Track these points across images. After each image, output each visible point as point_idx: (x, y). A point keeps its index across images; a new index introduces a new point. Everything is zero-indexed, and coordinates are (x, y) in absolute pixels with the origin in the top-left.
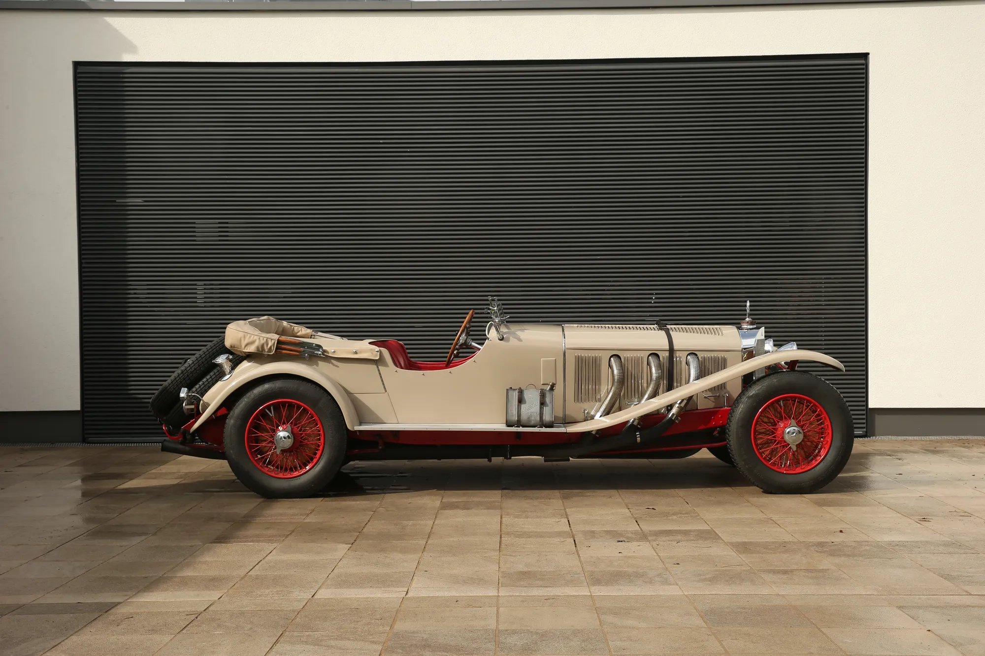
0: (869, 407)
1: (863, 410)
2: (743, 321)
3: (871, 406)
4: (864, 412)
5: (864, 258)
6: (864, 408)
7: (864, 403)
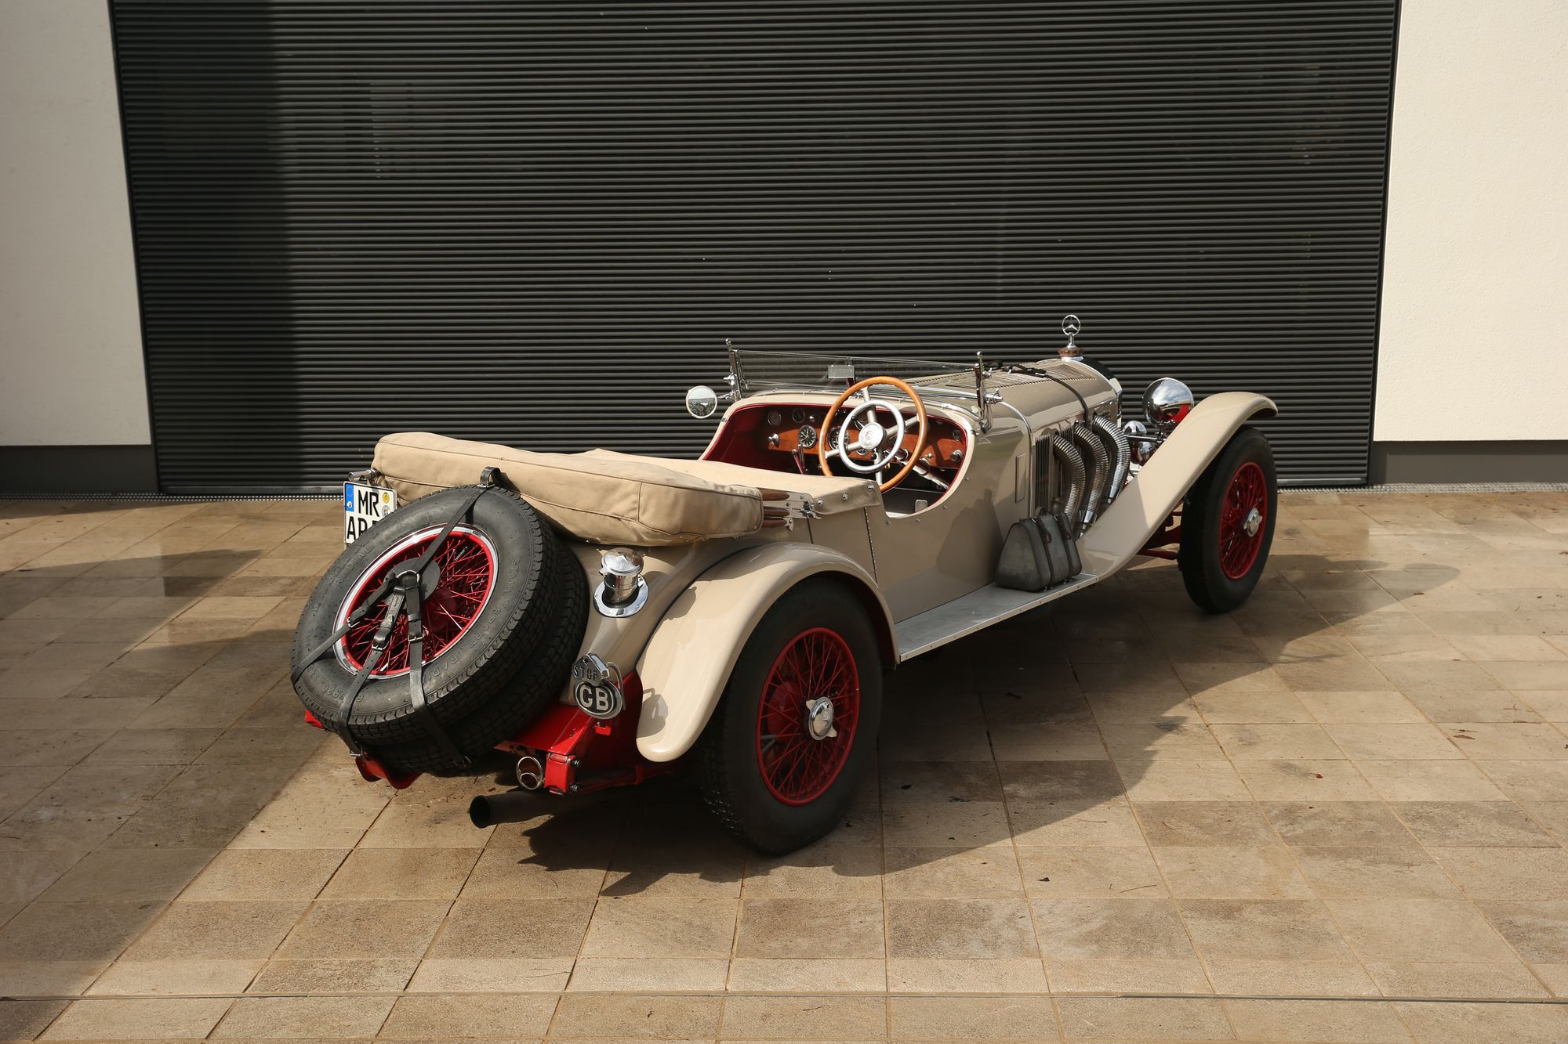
0: (1374, 440)
1: (1365, 445)
2: (1062, 349)
3: (1377, 437)
4: (1366, 448)
5: (1381, 202)
6: (1366, 441)
7: (1367, 434)
